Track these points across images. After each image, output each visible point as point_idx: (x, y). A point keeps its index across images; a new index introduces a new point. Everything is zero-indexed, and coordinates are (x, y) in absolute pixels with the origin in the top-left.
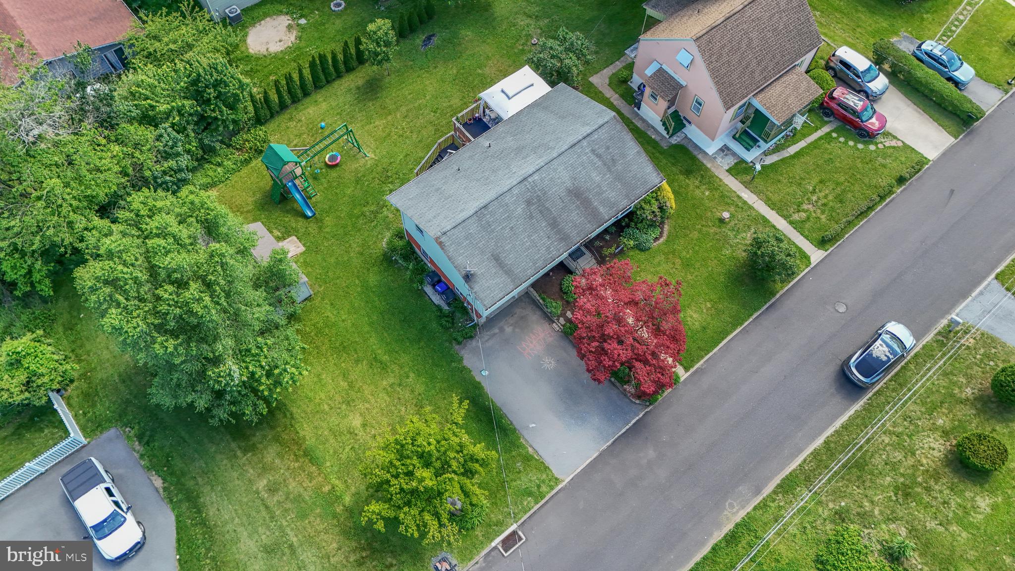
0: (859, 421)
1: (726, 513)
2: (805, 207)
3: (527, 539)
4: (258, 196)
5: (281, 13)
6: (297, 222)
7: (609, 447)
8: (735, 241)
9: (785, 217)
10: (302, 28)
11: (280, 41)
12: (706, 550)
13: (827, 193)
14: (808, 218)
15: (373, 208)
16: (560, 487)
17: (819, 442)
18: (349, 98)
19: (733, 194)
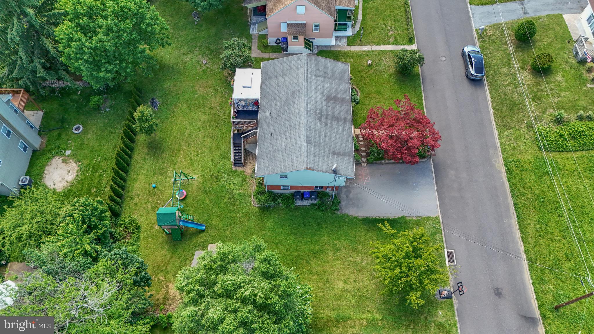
0: (494, 91)
1: (496, 165)
2: (390, 34)
3: (454, 250)
4: (166, 247)
5: (50, 159)
6: (201, 237)
7: (437, 186)
8: (383, 69)
9: (388, 44)
10: (73, 156)
11: (69, 172)
12: (507, 184)
13: (390, 23)
14: (395, 37)
15: (228, 196)
16: (441, 218)
17: (491, 111)
18: (150, 162)
19: (361, 52)
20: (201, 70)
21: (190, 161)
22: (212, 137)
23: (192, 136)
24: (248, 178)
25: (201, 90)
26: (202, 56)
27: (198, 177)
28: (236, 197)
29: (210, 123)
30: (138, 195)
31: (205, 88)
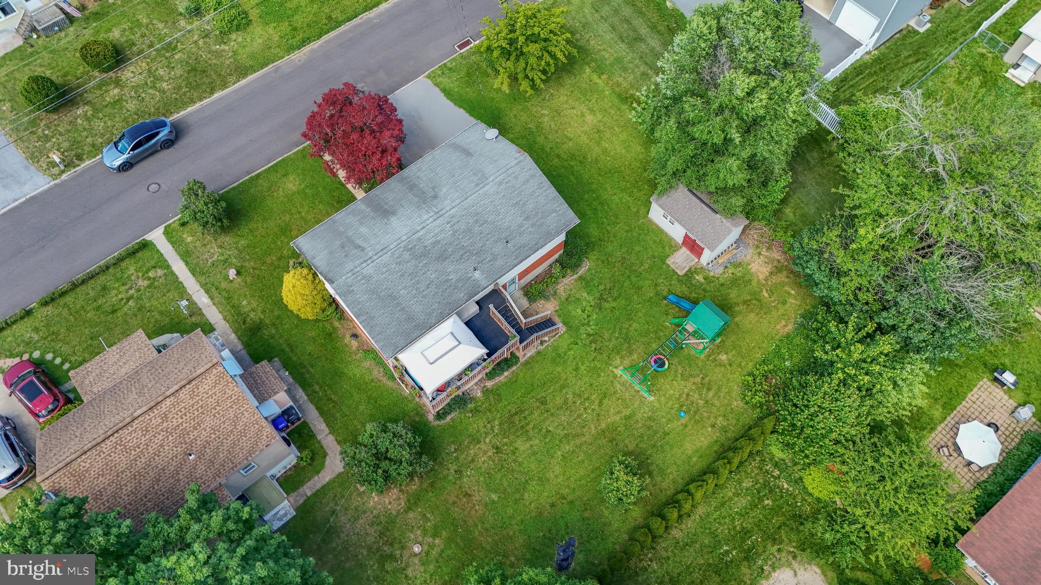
2: (146, 283)
3: (453, 46)
8: (232, 252)
9: (171, 273)
12: (325, 37)
14: (148, 271)
16: (426, 74)
18: (658, 459)
19: (217, 300)
20: (437, 541)
21: (606, 401)
22: (543, 402)
23: (567, 436)
24: (560, 298)
25: (478, 498)
26: (407, 566)
27: (616, 367)
28: (597, 295)
29: (522, 427)
30: (713, 426)
31: (470, 495)
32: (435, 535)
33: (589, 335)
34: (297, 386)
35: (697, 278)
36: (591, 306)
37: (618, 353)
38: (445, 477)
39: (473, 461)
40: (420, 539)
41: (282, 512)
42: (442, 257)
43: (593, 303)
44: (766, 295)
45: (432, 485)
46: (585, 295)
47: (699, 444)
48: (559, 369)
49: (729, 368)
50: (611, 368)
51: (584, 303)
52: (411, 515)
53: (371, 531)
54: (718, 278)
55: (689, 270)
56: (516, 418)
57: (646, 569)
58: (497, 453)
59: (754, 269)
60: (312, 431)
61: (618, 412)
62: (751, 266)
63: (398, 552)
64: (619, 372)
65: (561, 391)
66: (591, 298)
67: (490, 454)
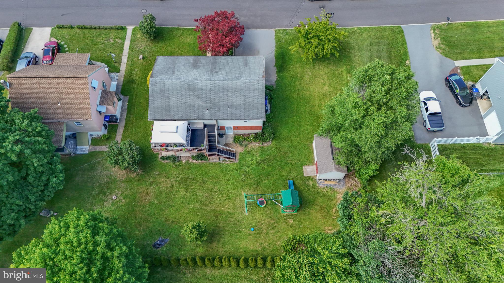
2: (112, 42)
6: (299, 183)
7: (253, 28)
9: (123, 44)
13: (100, 40)
14: (117, 38)
16: (276, 29)
19: (129, 63)
20: (123, 201)
21: (228, 201)
22: (204, 182)
23: (201, 201)
24: (246, 149)
25: (150, 198)
26: (107, 201)
27: (244, 191)
28: (263, 159)
29: (188, 185)
30: (261, 244)
31: (148, 194)
32: (124, 198)
33: (245, 171)
34: (126, 111)
35: (310, 182)
36: (256, 161)
37: (250, 186)
38: (146, 181)
39: (160, 183)
40: (119, 195)
41: (84, 149)
42: (198, 96)
43: (258, 160)
44: (334, 211)
45: (139, 180)
46: (258, 155)
47: (248, 246)
48: (221, 175)
49: (289, 227)
50: (242, 190)
51: (255, 158)
52: (123, 185)
53: (106, 179)
54: (319, 189)
55: (309, 177)
56: (189, 180)
57: (185, 274)
58: (171, 187)
59: (339, 197)
60: (117, 130)
61: (229, 209)
62: (339, 195)
63: (108, 194)
64: (244, 194)
65: (215, 183)
66: (259, 158)
67: (168, 186)
